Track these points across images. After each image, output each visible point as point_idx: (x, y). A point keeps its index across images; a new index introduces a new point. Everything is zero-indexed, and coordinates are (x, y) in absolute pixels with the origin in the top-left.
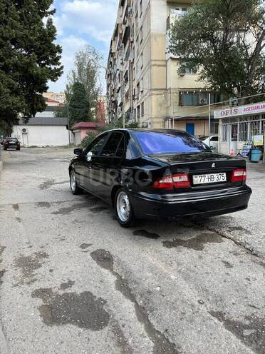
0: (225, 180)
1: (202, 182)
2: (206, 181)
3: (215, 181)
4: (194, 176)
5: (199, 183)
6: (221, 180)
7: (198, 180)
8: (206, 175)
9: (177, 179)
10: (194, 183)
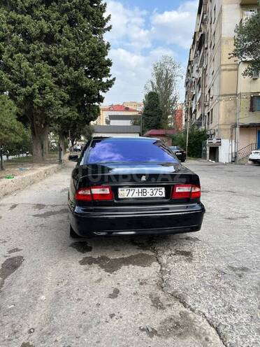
0: (164, 195)
1: (130, 196)
2: (136, 195)
3: (148, 196)
4: (120, 189)
5: (126, 197)
6: (158, 195)
7: (124, 193)
8: (137, 189)
9: (96, 191)
10: (120, 197)
